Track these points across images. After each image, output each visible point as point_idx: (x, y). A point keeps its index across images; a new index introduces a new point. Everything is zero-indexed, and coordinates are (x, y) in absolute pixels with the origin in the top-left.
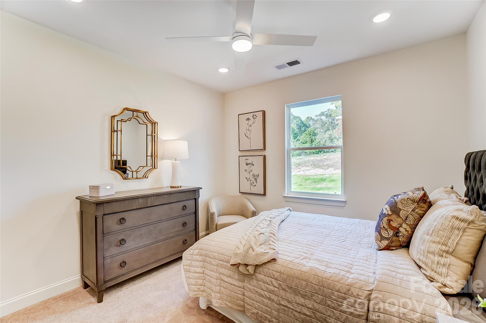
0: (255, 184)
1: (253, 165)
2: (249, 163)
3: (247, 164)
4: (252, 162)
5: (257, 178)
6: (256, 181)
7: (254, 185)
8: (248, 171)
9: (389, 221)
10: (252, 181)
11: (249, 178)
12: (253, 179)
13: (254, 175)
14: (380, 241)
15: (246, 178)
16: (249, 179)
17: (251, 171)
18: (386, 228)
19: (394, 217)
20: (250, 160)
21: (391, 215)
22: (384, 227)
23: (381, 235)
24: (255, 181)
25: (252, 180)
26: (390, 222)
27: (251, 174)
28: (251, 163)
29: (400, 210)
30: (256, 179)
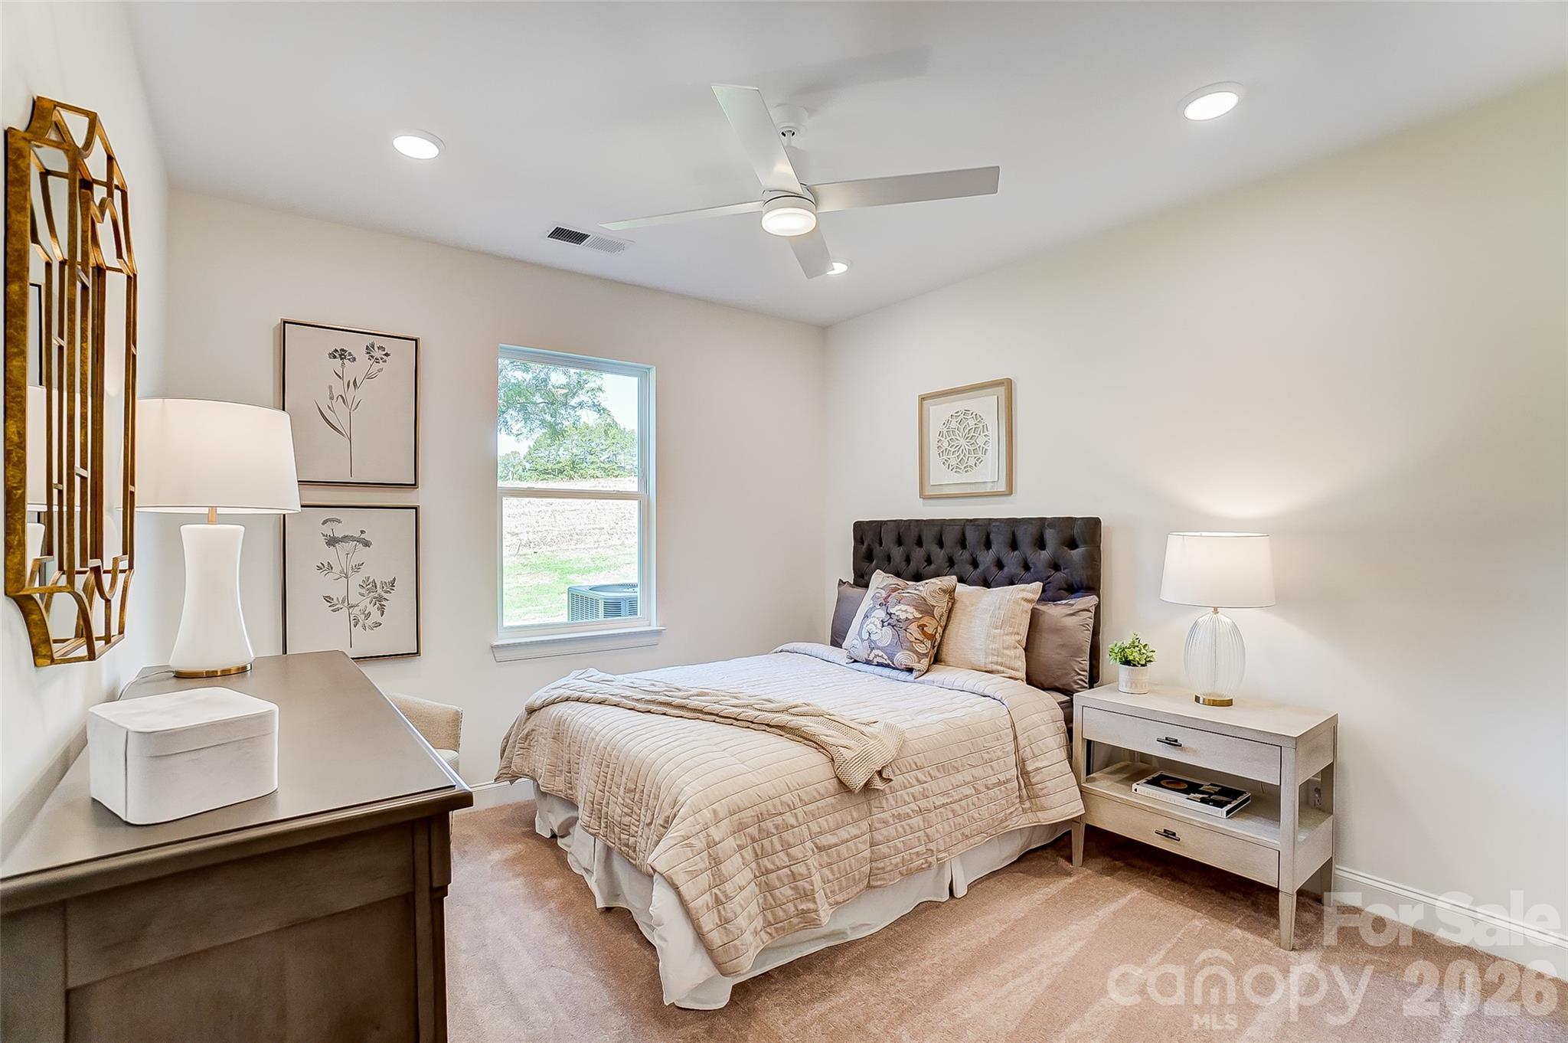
0: (376, 616)
1: (367, 544)
2: (345, 537)
3: (332, 541)
4: (362, 532)
5: (386, 596)
6: (382, 609)
7: (370, 622)
8: (337, 569)
9: (922, 627)
10: (362, 606)
11: (346, 598)
12: (366, 603)
13: (370, 586)
14: (919, 662)
15: (328, 599)
16: (343, 602)
17: (358, 568)
18: (921, 639)
19: (926, 620)
20: (349, 523)
21: (921, 618)
22: (916, 639)
23: (916, 652)
24: (374, 610)
25: (357, 605)
26: (923, 629)
27: (356, 579)
28: (357, 534)
29: (934, 606)
30: (380, 599)
